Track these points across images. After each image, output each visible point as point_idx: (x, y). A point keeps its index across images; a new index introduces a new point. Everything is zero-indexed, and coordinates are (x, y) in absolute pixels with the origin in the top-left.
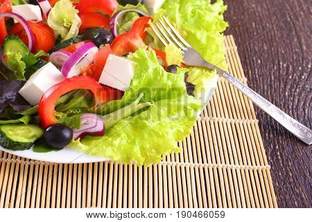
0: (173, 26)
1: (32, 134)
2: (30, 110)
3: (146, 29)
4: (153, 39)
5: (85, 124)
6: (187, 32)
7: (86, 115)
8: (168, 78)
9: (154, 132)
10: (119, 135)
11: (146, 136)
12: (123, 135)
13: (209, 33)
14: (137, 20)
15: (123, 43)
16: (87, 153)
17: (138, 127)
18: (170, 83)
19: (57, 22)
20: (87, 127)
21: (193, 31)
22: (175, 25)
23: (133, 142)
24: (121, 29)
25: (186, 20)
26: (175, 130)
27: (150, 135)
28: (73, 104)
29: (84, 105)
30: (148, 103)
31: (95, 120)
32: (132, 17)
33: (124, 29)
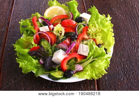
1: (61, 74)
2: (58, 66)
3: (87, 32)
4: (90, 34)
6: (101, 30)
7: (76, 65)
8: (100, 50)
9: (98, 68)
10: (87, 71)
11: (96, 70)
12: (89, 70)
14: (84, 28)
15: (81, 38)
16: (79, 78)
17: (93, 67)
18: (101, 52)
19: (56, 32)
20: (77, 69)
21: (103, 29)
23: (92, 72)
25: (100, 26)
26: (104, 66)
28: (71, 62)
29: (74, 62)
30: (95, 59)
31: (79, 67)
32: (81, 27)
33: (80, 32)
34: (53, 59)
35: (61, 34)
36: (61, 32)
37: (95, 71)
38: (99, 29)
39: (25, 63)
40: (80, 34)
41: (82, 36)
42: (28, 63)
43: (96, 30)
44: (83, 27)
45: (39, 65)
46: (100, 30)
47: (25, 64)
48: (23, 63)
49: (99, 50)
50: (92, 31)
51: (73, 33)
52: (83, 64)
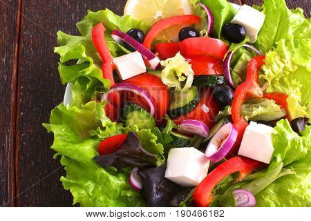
4: (266, 81)
5: (238, 200)
14: (250, 63)
20: (241, 203)
24: (234, 74)
25: (293, 52)
29: (231, 179)
30: (289, 172)
31: (246, 196)
32: (241, 55)
33: (236, 73)
34: (170, 174)
35: (183, 84)
36: (184, 79)
38: (293, 64)
39: (86, 189)
40: (239, 83)
42: (96, 187)
43: (285, 69)
44: (245, 56)
45: (129, 195)
46: (296, 67)
47: (88, 194)
48: (83, 192)
49: (302, 146)
50: (274, 73)
51: (218, 79)
52: (255, 185)
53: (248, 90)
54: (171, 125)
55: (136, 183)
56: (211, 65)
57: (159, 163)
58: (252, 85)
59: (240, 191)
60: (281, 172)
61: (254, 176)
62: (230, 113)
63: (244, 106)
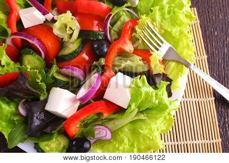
0: (153, 25)
4: (138, 40)
5: (98, 134)
6: (165, 30)
11: (141, 140)
13: (181, 28)
18: (157, 102)
19: (59, 29)
20: (100, 136)
22: (155, 24)
23: (132, 145)
24: (112, 31)
27: (144, 139)
29: (95, 117)
30: (142, 117)
31: (104, 132)
32: (120, 17)
33: (115, 31)
37: (139, 142)
38: (161, 27)
40: (115, 40)
41: (120, 46)
46: (163, 31)
49: (154, 98)
51: (99, 35)
52: (114, 123)
53: (121, 46)
54: (55, 68)
55: (22, 111)
56: (96, 22)
57: (42, 98)
58: (125, 42)
59: (101, 127)
60: (135, 116)
61: (114, 116)
62: (104, 64)
63: (117, 58)
